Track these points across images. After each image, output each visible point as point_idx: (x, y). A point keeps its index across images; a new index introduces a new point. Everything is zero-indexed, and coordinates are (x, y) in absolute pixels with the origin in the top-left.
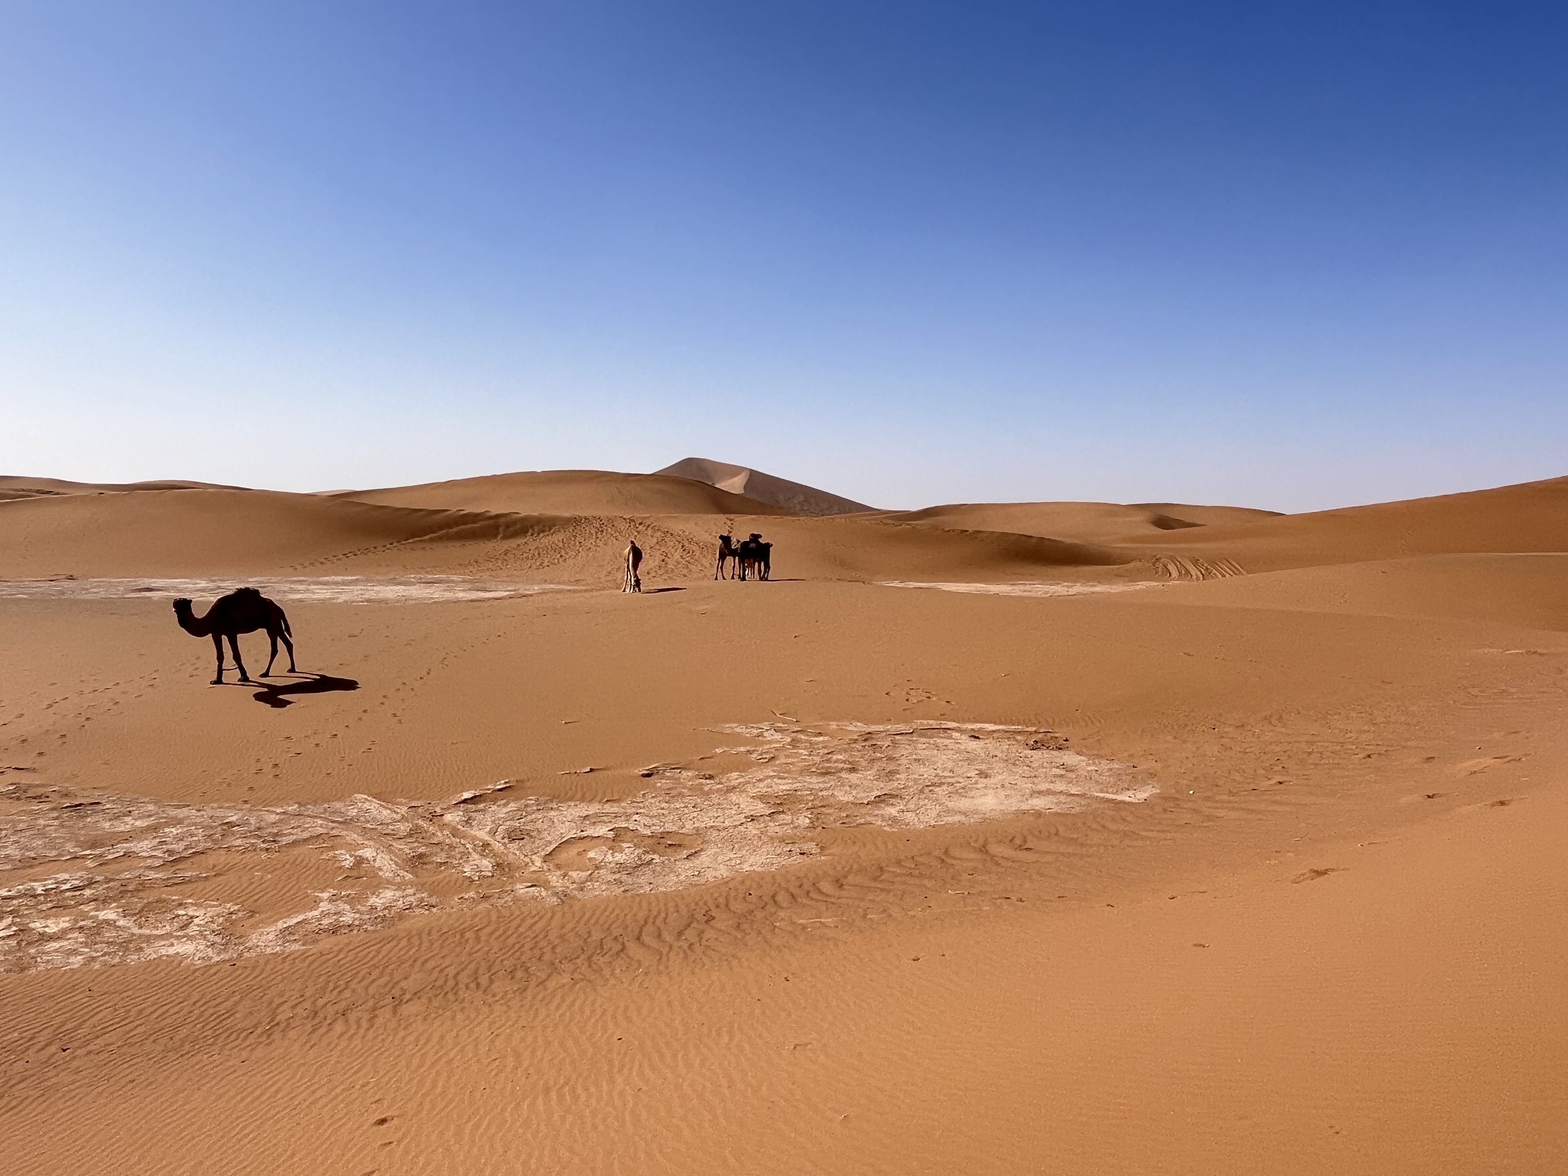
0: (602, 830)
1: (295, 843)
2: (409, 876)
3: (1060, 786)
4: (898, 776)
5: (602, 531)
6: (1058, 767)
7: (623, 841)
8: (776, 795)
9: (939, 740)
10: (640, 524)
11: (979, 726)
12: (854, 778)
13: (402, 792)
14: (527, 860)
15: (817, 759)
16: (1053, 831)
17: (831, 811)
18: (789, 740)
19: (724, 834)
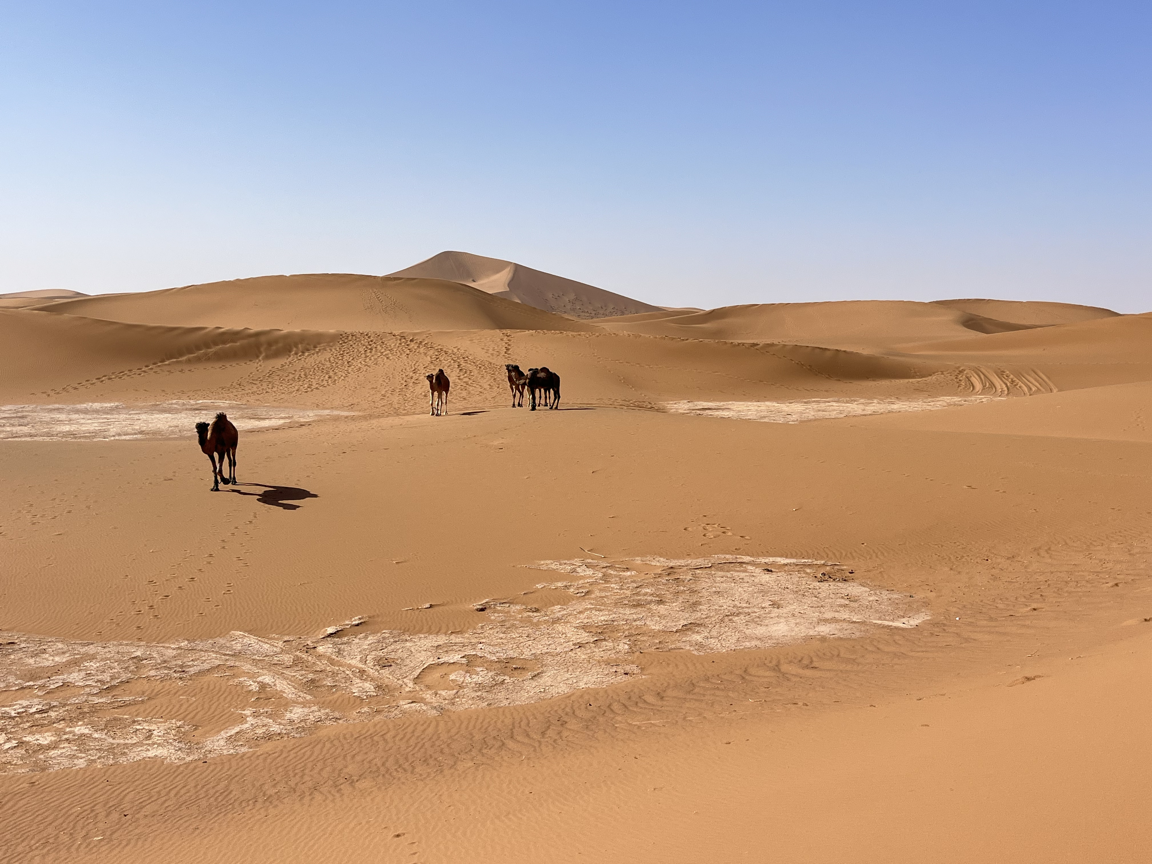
0: (455, 657)
1: (201, 673)
2: (309, 697)
3: (845, 615)
4: (701, 607)
5: (371, 349)
6: (842, 598)
7: (475, 666)
8: (596, 625)
9: (735, 574)
10: (411, 341)
11: (771, 559)
12: (662, 609)
13: (272, 628)
14: (400, 682)
15: (628, 593)
16: (835, 653)
17: (645, 638)
18: (600, 575)
19: (559, 658)
